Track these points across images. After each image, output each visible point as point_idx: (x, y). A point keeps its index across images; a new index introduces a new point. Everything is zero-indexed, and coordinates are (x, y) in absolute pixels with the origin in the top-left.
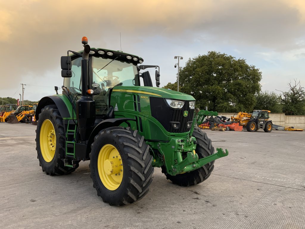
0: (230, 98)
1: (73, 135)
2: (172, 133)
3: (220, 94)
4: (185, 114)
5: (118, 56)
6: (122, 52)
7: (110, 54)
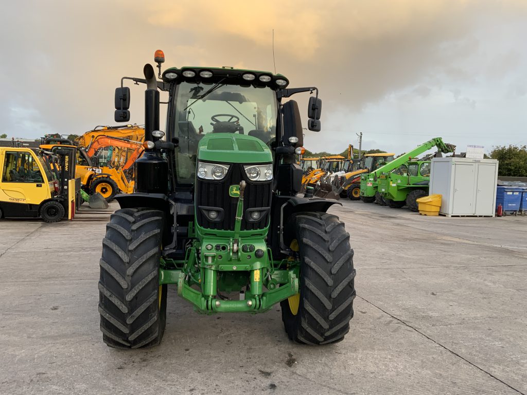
2: (209, 229)
4: (235, 192)
5: (223, 77)
6: (232, 68)
7: (206, 75)
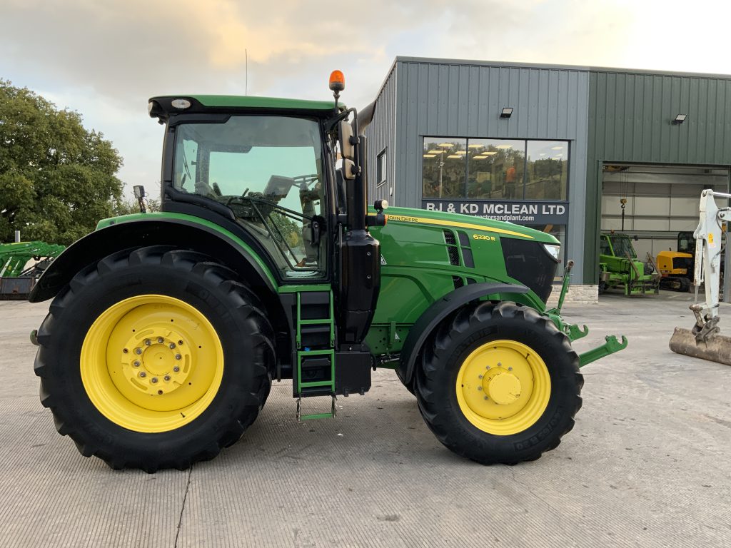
0: (56, 208)
1: (329, 333)
3: (27, 197)
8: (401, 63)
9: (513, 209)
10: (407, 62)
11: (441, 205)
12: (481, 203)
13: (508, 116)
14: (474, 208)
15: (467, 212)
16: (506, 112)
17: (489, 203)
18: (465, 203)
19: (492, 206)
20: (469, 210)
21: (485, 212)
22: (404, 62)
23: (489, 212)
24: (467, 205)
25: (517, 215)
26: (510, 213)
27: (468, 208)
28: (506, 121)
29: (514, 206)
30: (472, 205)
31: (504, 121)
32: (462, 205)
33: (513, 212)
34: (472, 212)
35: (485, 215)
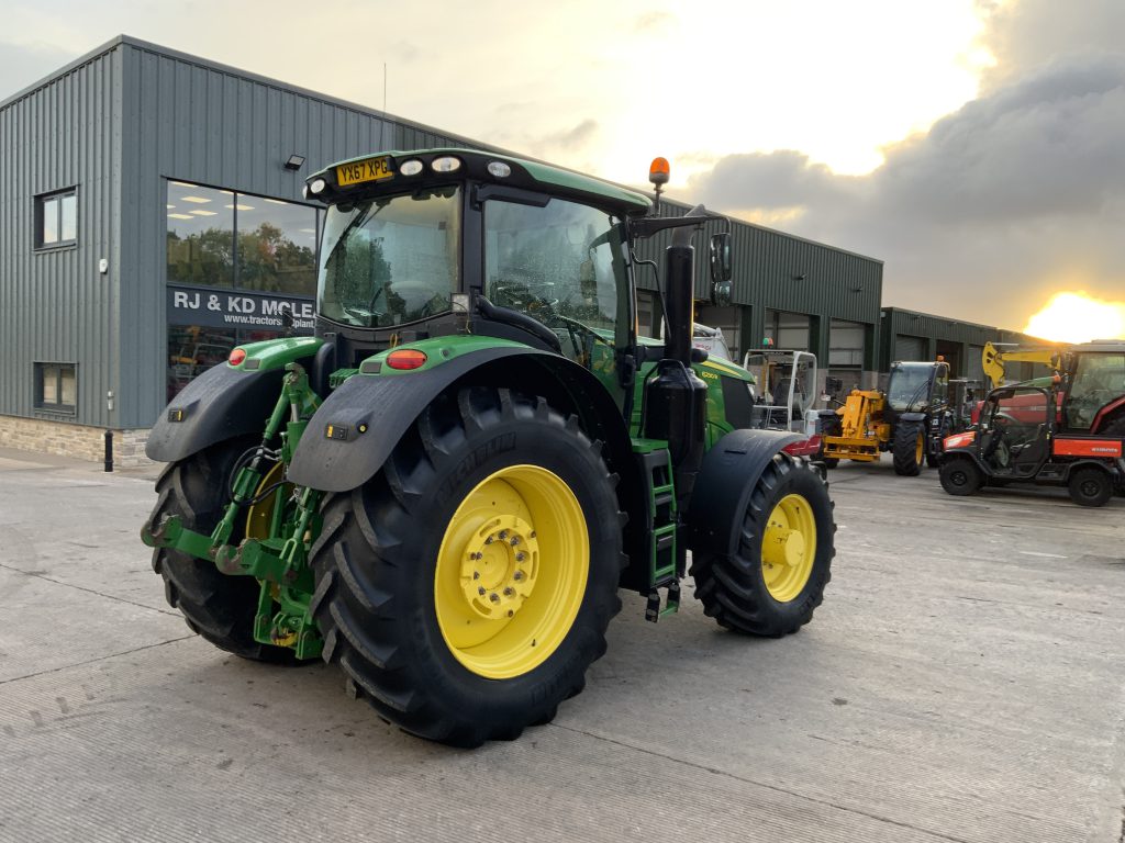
1: (670, 503)
8: (129, 48)
9: (304, 311)
10: (139, 49)
11: (197, 296)
12: (258, 299)
13: (296, 167)
14: (249, 306)
15: (238, 310)
16: (294, 161)
17: (270, 299)
18: (235, 295)
19: (274, 303)
20: (241, 308)
21: (264, 312)
22: (134, 47)
23: (270, 313)
24: (238, 299)
25: (308, 320)
26: (299, 315)
27: (240, 304)
28: (291, 175)
29: (304, 306)
30: (245, 300)
31: (288, 175)
32: (230, 298)
33: (304, 316)
34: (245, 310)
35: (264, 316)
